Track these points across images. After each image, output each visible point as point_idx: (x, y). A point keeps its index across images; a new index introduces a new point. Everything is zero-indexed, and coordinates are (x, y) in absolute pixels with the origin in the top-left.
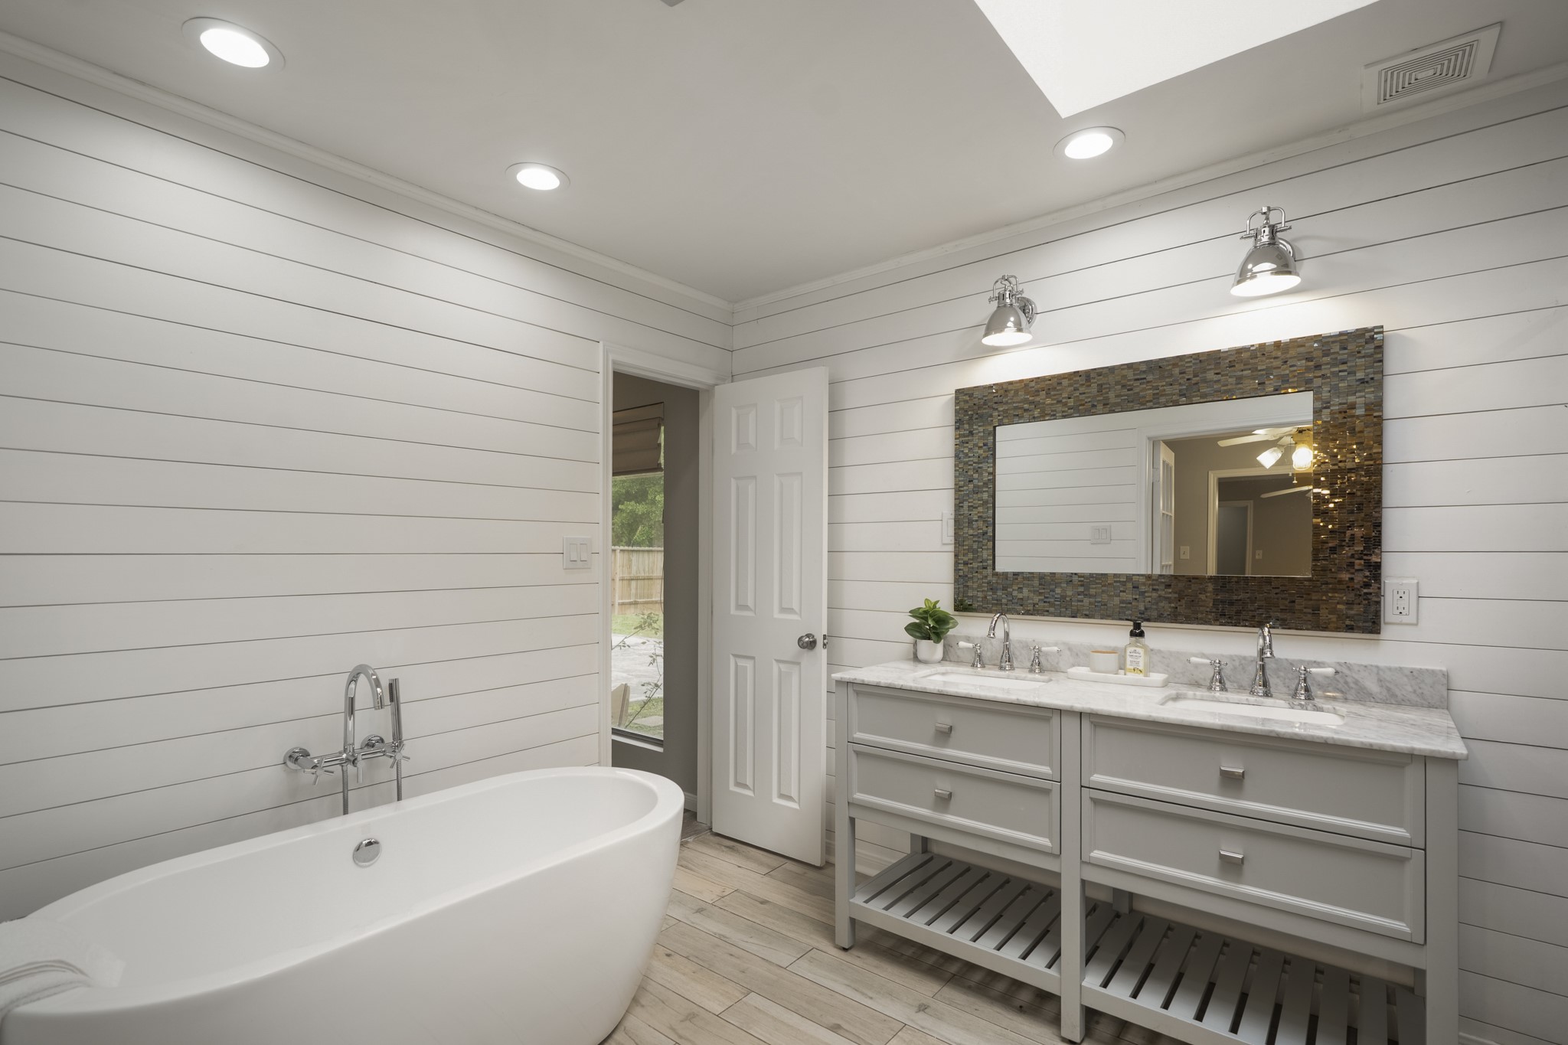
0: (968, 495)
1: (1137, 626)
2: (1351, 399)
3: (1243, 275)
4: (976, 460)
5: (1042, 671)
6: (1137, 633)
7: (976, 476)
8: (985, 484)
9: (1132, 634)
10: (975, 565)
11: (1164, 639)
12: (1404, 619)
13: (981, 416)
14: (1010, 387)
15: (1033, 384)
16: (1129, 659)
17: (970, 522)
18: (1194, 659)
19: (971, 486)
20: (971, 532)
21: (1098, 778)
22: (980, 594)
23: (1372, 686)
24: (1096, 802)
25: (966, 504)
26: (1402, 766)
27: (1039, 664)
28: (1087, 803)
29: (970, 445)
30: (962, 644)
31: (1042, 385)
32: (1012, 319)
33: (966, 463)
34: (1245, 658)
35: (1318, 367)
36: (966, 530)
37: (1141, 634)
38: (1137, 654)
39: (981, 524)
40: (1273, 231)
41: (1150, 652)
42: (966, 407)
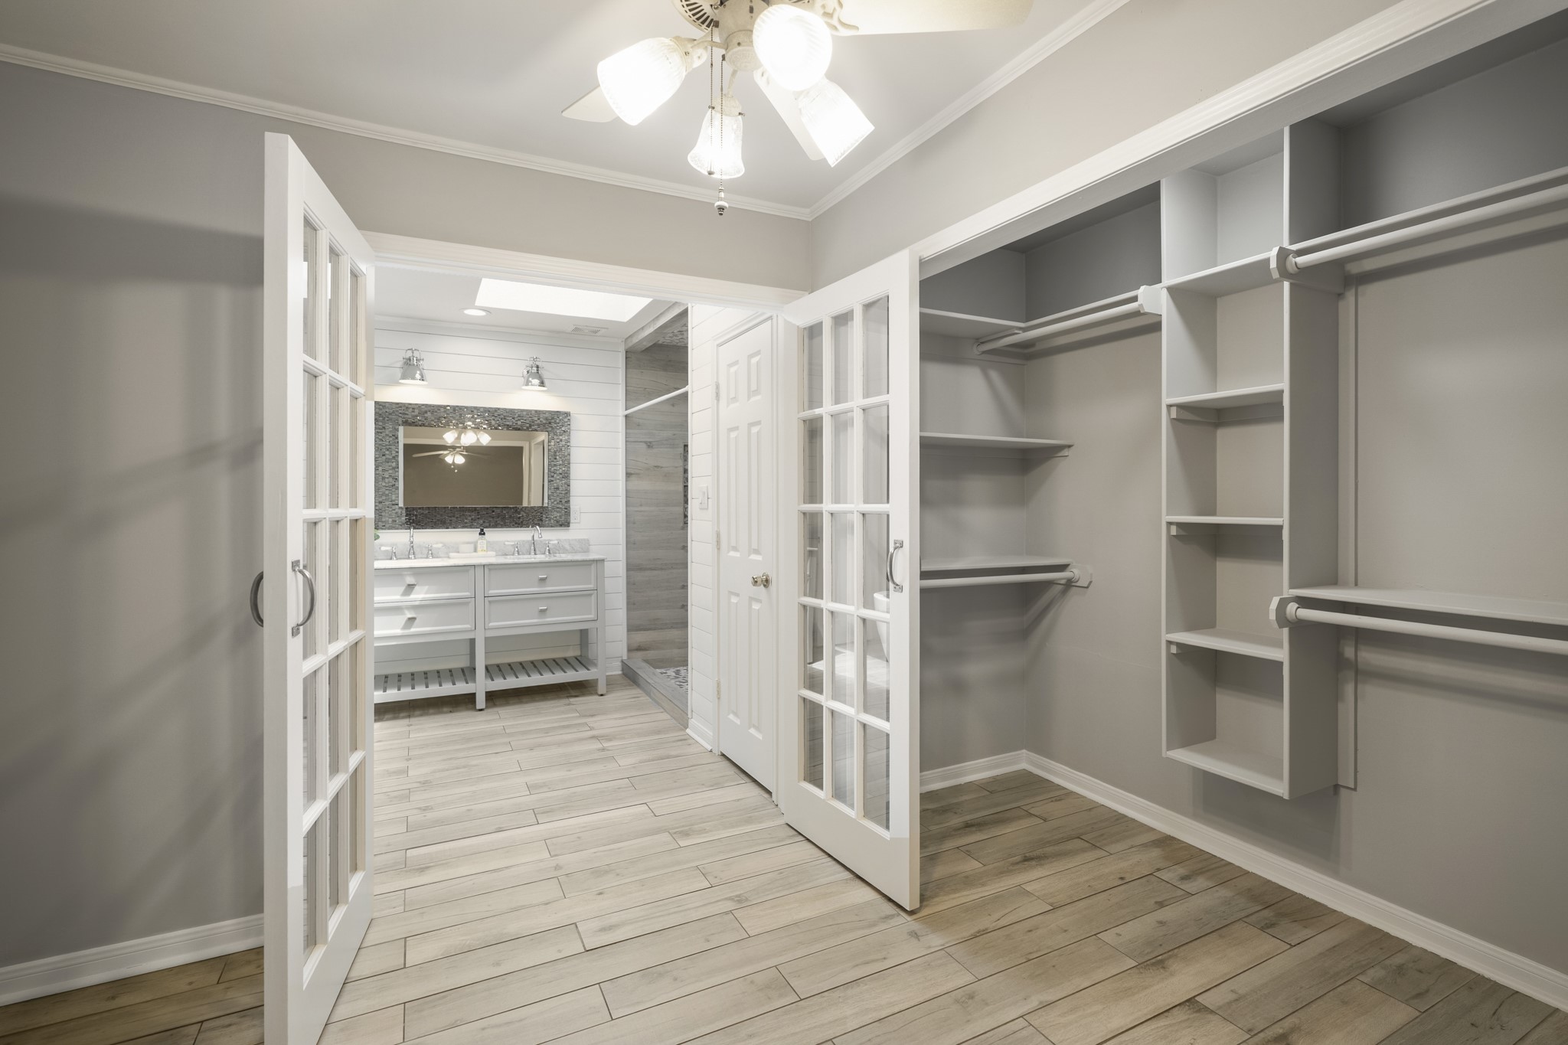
0: (382, 463)
1: (482, 530)
2: (561, 437)
3: (527, 383)
4: (387, 443)
5: (433, 557)
6: (482, 533)
7: (387, 452)
8: (394, 457)
9: (480, 534)
10: (387, 503)
11: (496, 535)
12: (576, 521)
13: (391, 419)
14: (410, 406)
15: (423, 407)
16: (479, 546)
17: (383, 478)
18: (506, 543)
19: (384, 458)
20: (384, 484)
21: (492, 592)
22: (390, 520)
23: (567, 547)
24: (490, 602)
25: (380, 468)
26: (590, 565)
27: (431, 553)
28: (487, 603)
29: (383, 434)
30: (383, 548)
31: (429, 408)
32: (418, 372)
33: (380, 444)
34: (524, 541)
35: (550, 423)
36: (380, 483)
37: (484, 534)
38: (482, 542)
39: (391, 479)
40: (538, 367)
41: (488, 542)
42: (380, 412)
